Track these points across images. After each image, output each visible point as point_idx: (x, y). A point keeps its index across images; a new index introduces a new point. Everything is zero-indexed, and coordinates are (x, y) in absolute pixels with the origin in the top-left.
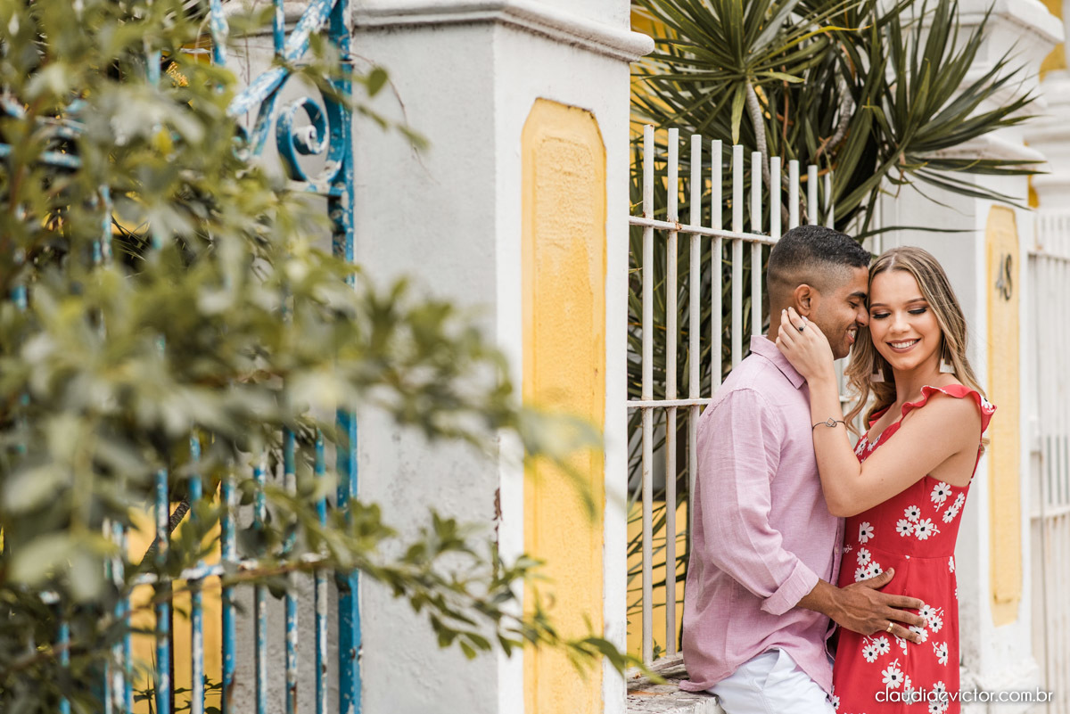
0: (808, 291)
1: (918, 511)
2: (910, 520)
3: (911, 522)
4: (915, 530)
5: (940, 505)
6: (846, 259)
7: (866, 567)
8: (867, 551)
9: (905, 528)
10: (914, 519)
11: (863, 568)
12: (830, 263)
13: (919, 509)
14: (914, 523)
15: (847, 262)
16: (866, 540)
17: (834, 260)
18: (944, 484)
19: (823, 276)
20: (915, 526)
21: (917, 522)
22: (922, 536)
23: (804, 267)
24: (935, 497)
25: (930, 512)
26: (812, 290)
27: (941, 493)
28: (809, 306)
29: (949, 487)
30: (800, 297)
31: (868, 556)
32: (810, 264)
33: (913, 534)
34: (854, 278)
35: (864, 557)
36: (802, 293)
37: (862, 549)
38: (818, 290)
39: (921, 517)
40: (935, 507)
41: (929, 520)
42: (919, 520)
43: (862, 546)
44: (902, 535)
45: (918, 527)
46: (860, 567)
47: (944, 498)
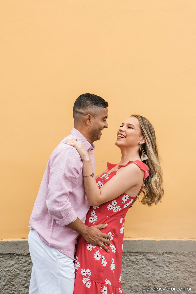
0: (90, 116)
1: (116, 203)
2: (113, 205)
3: (113, 206)
4: (113, 209)
5: (124, 202)
6: (102, 105)
7: (93, 217)
8: (95, 212)
9: (110, 207)
10: (114, 205)
11: (92, 217)
12: (97, 107)
13: (117, 202)
14: (114, 206)
15: (102, 106)
16: (95, 208)
17: (98, 106)
18: (127, 195)
19: (95, 111)
20: (114, 207)
21: (115, 206)
22: (115, 211)
23: (88, 108)
24: (123, 199)
25: (120, 204)
26: (91, 116)
27: (126, 198)
28: (90, 121)
29: (129, 196)
30: (87, 119)
31: (95, 213)
32: (90, 107)
33: (112, 210)
34: (104, 112)
35: (93, 213)
36: (88, 117)
37: (94, 211)
38: (93, 116)
39: (117, 205)
40: (123, 202)
41: (119, 206)
42: (116, 206)
43: (94, 210)
44: (109, 209)
45: (115, 208)
46: (91, 216)
47: (126, 200)
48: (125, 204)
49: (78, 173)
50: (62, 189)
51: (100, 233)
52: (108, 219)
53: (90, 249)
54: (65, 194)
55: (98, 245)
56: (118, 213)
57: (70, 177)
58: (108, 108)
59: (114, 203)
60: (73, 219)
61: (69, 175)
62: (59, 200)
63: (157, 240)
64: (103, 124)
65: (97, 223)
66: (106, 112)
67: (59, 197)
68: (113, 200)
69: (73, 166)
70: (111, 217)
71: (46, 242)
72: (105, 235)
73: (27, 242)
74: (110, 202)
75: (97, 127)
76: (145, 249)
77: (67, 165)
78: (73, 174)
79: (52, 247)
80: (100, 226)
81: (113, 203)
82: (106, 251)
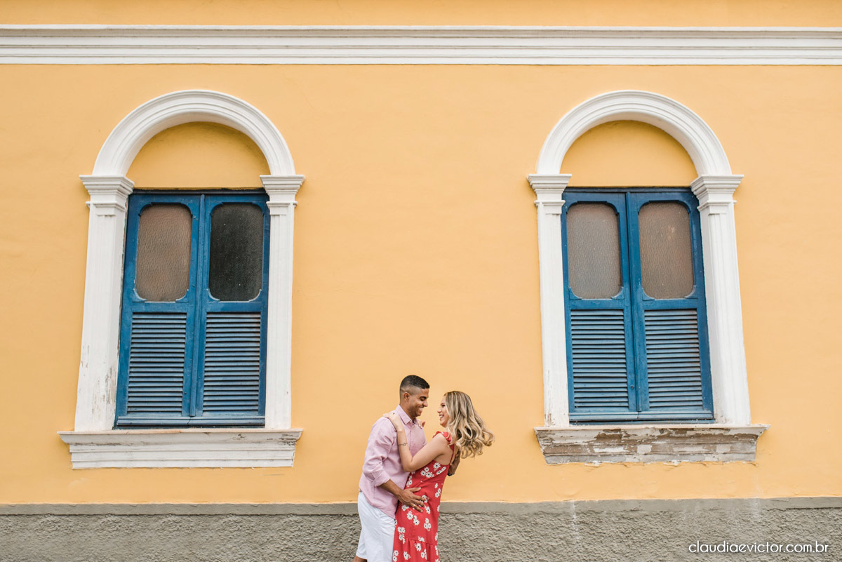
48: (437, 471)
49: (390, 440)
50: (374, 454)
51: (412, 495)
52: (422, 484)
53: (404, 510)
54: (377, 458)
55: (411, 506)
56: (431, 478)
57: (382, 444)
58: (430, 389)
59: (427, 469)
60: (384, 481)
61: (381, 442)
62: (371, 463)
63: (464, 502)
64: (420, 403)
65: (412, 487)
66: (427, 393)
67: (370, 460)
68: (425, 467)
69: (384, 435)
70: (425, 482)
71: (369, 502)
72: (418, 497)
73: (357, 504)
74: (422, 469)
75: (414, 404)
76: (454, 510)
77: (379, 433)
78: (385, 441)
79: (375, 506)
80: (414, 489)
81: (425, 469)
82: (419, 511)
